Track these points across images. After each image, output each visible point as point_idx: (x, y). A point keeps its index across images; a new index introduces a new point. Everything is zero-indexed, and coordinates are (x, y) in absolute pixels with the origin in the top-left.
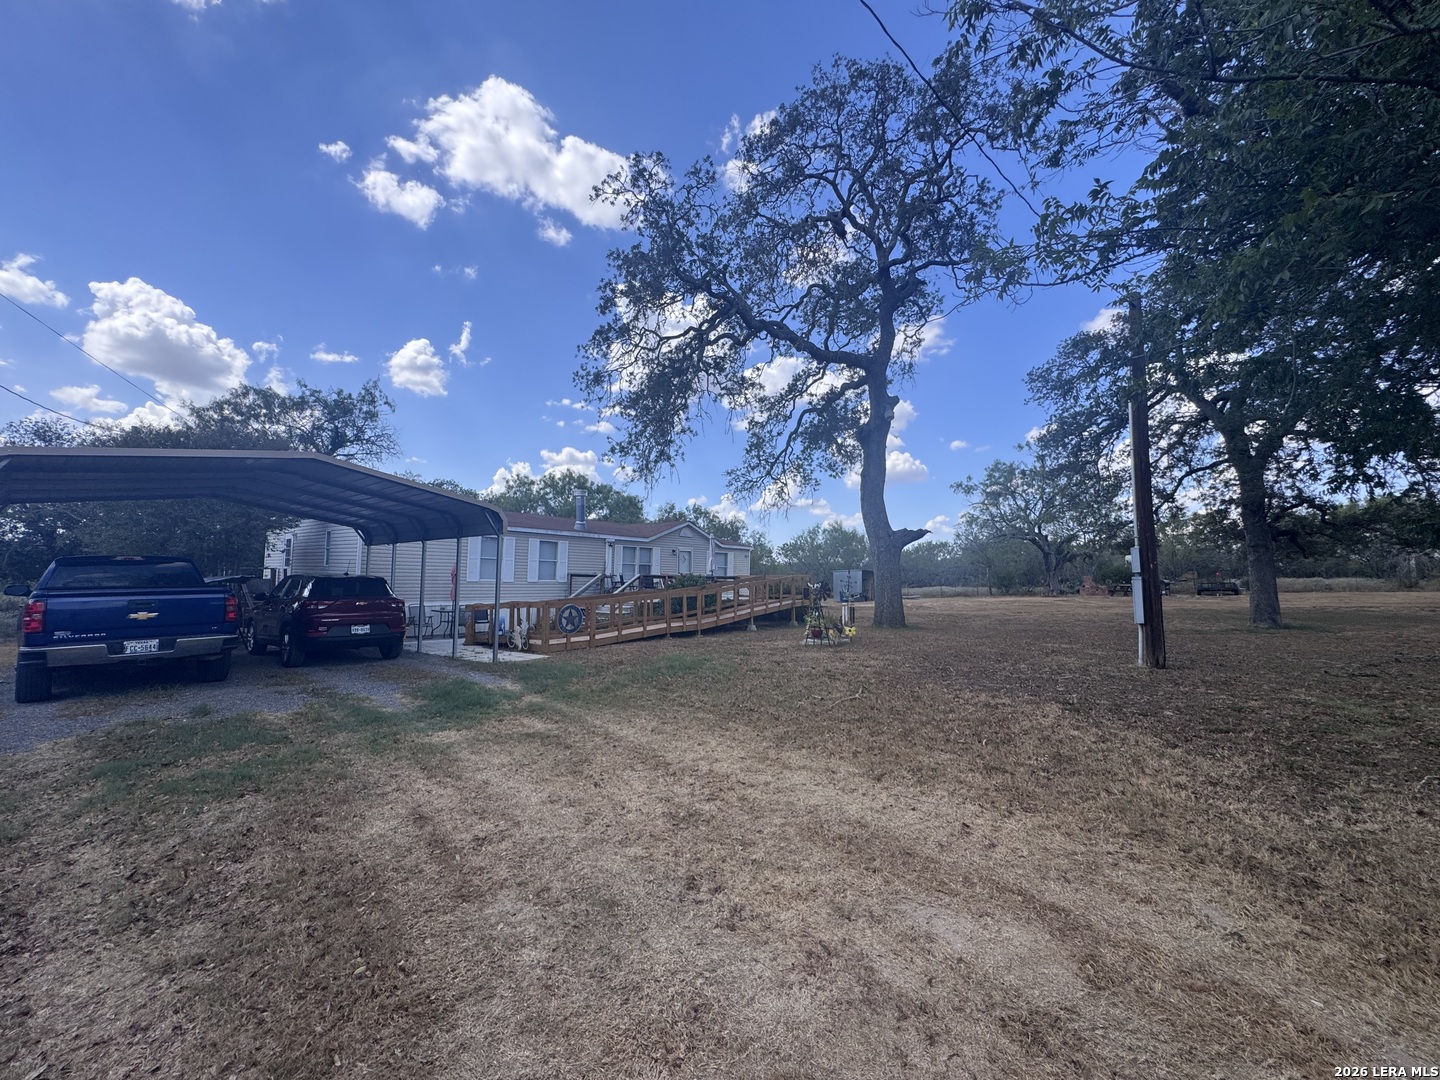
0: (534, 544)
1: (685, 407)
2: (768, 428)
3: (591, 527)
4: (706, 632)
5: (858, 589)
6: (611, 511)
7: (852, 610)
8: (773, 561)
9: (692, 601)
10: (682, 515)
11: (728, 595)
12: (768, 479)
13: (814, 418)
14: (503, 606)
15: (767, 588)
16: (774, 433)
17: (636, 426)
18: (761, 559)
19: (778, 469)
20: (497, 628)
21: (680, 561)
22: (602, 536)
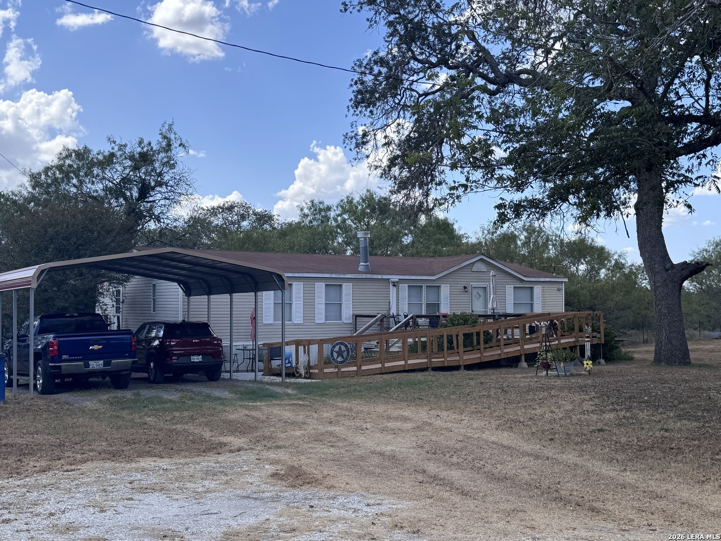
0: (320, 287)
3: (374, 268)
4: (469, 367)
14: (289, 343)
21: (473, 298)
22: (385, 277)
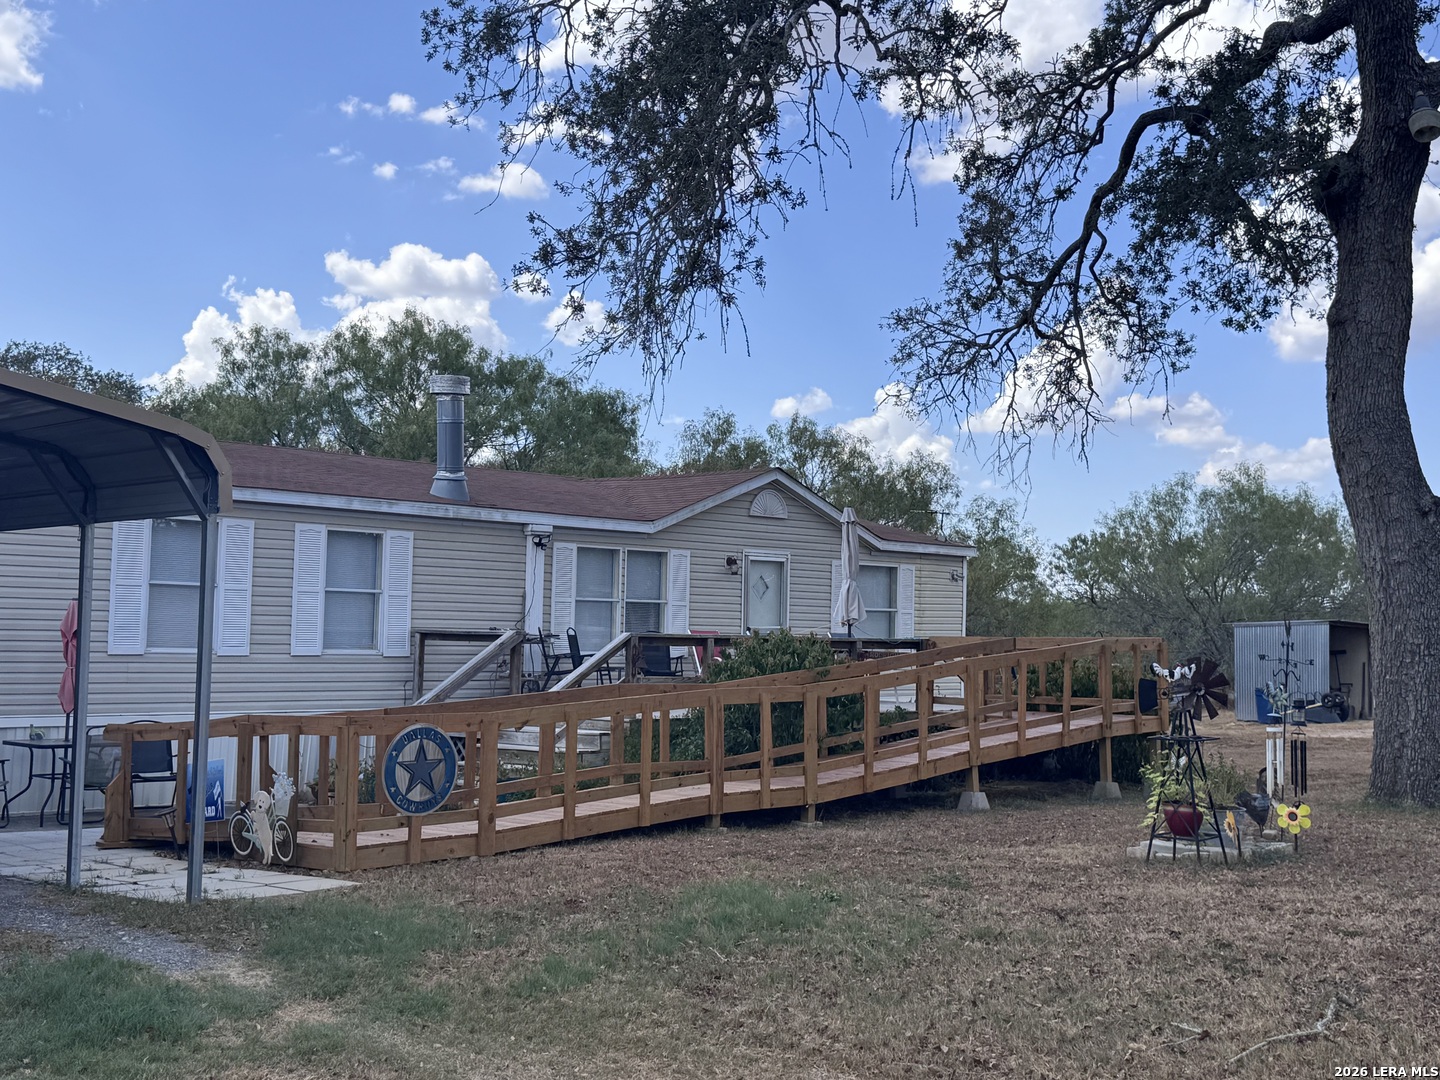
0: (311, 539)
1: (766, 117)
2: (1026, 175)
3: (478, 489)
4: (831, 811)
5: (1317, 681)
6: (541, 440)
7: (1298, 751)
8: (1040, 591)
9: (789, 717)
10: (754, 449)
11: (899, 698)
12: (1026, 336)
13: (1176, 138)
14: (220, 728)
15: (1023, 677)
16: (1046, 191)
17: (616, 179)
18: (1001, 582)
19: (1056, 305)
20: (200, 798)
21: (751, 592)
22: (514, 517)
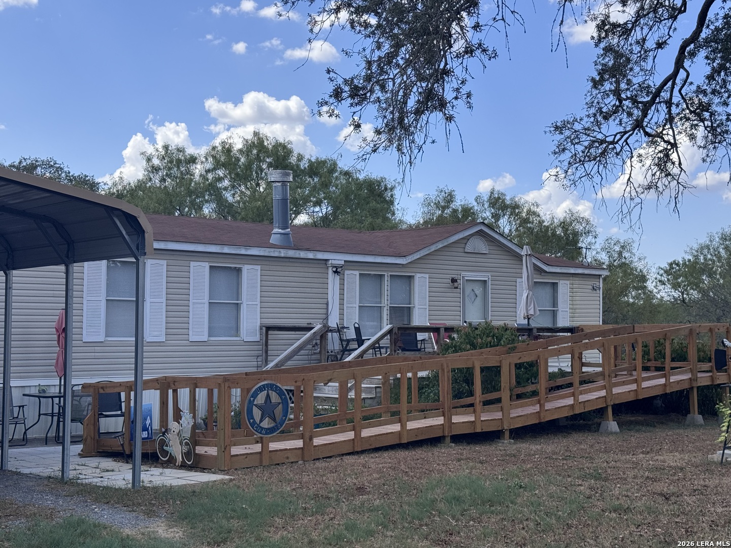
0: (200, 271)
1: (472, 4)
3: (300, 239)
4: (519, 433)
6: (335, 208)
8: (649, 296)
9: (491, 374)
10: (467, 211)
11: (560, 364)
14: (149, 384)
15: (639, 349)
20: (138, 426)
21: (467, 299)
22: (320, 256)
